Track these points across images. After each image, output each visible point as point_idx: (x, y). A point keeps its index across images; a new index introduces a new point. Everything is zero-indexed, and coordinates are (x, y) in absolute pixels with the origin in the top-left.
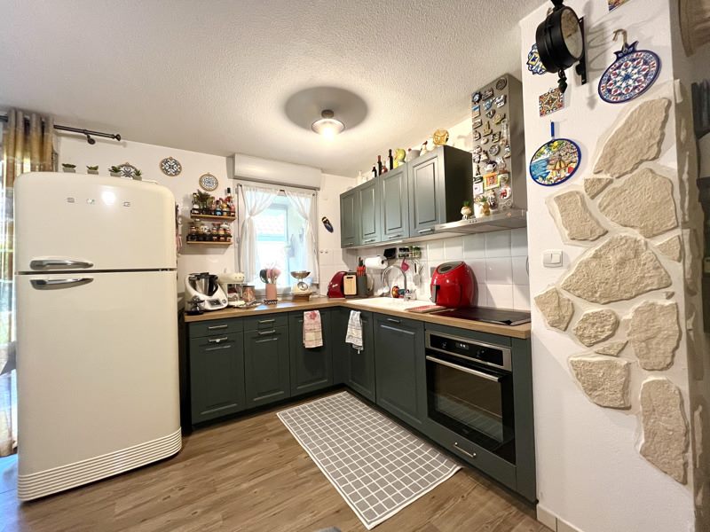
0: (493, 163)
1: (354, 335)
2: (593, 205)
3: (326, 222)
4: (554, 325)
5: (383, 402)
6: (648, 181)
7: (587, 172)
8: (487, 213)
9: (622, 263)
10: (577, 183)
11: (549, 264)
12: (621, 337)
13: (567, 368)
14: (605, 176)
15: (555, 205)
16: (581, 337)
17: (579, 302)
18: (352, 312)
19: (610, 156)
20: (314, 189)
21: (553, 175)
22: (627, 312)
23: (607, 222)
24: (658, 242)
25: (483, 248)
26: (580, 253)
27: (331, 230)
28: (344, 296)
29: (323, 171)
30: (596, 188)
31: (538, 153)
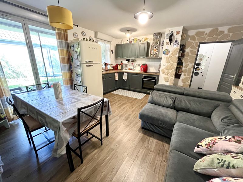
0: (156, 47)
1: (125, 77)
2: (170, 59)
3: (112, 51)
4: (163, 73)
5: (131, 89)
6: (175, 57)
7: (170, 54)
8: (155, 57)
9: (171, 66)
10: (168, 56)
11: (163, 66)
12: (169, 74)
13: (163, 78)
14: (171, 56)
15: (166, 58)
16: (165, 74)
17: (166, 70)
18: (124, 73)
19: (172, 53)
20: (110, 42)
21: (166, 54)
22: (170, 71)
23: (170, 61)
24: (174, 64)
25: (150, 61)
26: (167, 64)
27: (113, 53)
28: (118, 70)
29: (113, 37)
30: (170, 57)
31: (165, 50)
